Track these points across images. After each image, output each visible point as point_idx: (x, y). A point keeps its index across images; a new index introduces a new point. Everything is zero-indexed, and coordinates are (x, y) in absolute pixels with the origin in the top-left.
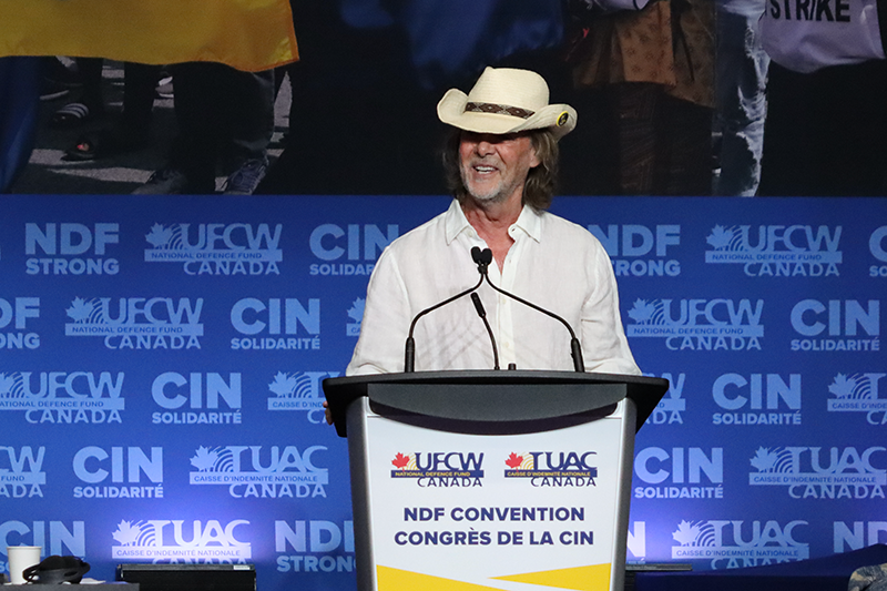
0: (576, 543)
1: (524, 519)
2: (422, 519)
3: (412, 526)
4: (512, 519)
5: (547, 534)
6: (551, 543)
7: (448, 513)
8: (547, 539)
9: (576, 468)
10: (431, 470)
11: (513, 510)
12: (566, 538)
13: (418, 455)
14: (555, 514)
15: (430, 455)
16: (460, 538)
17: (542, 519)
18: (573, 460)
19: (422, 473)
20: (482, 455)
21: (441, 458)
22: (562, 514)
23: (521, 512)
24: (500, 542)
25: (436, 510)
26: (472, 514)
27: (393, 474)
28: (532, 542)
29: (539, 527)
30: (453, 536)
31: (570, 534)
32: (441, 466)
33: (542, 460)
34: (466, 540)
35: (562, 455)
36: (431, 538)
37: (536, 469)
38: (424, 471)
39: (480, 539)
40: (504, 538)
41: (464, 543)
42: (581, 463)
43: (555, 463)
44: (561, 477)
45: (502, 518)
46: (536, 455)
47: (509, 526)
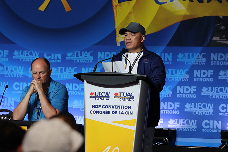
0: (129, 114)
1: (118, 108)
2: (96, 108)
3: (94, 109)
4: (115, 108)
5: (122, 112)
6: (123, 114)
7: (101, 106)
8: (122, 113)
9: (129, 96)
10: (98, 96)
11: (115, 106)
12: (127, 113)
13: (96, 92)
14: (124, 107)
15: (98, 92)
16: (104, 112)
17: (122, 108)
18: (129, 95)
19: (96, 97)
20: (109, 93)
21: (100, 93)
22: (126, 107)
23: (117, 106)
24: (112, 114)
25: (99, 105)
26: (107, 107)
27: (90, 97)
28: (119, 114)
29: (121, 110)
30: (102, 112)
31: (128, 112)
32: (101, 95)
33: (122, 94)
34: (105, 113)
35: (127, 93)
36: (97, 112)
37: (121, 96)
38: (97, 96)
39: (108, 113)
40: (113, 113)
41: (104, 114)
42: (131, 95)
43: (125, 95)
44: (126, 98)
45: (113, 108)
46: (121, 93)
47: (114, 110)
